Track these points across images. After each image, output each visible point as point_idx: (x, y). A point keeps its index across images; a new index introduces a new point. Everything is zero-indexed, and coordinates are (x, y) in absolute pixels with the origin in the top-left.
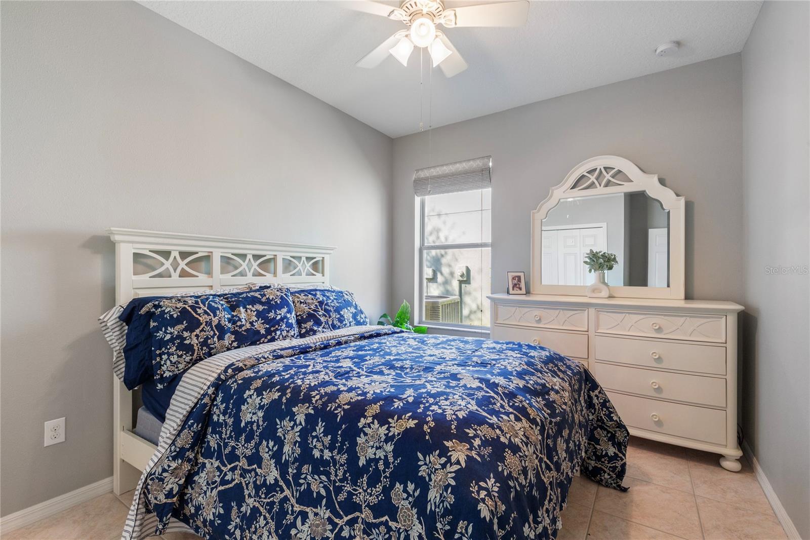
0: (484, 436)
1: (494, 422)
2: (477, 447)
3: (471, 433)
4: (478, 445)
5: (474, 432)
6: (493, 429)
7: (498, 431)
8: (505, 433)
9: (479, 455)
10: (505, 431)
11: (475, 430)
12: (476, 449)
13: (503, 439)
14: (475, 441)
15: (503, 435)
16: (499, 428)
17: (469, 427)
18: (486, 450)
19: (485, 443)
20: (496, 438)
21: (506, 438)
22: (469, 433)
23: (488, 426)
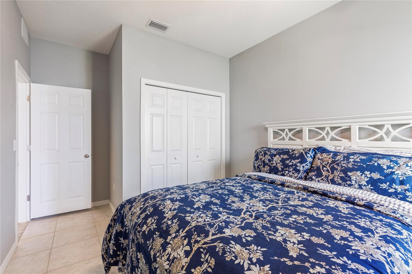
0: (172, 226)
1: (180, 234)
2: (168, 222)
3: (175, 221)
4: (168, 223)
5: (175, 222)
6: (176, 232)
7: (174, 235)
8: (173, 240)
9: (164, 222)
10: (174, 240)
11: (176, 223)
12: (167, 221)
13: (169, 238)
14: (170, 222)
15: (171, 238)
16: (176, 236)
17: (178, 220)
18: (165, 226)
19: (168, 226)
20: (170, 233)
21: (170, 241)
22: (175, 220)
23: (177, 229)
